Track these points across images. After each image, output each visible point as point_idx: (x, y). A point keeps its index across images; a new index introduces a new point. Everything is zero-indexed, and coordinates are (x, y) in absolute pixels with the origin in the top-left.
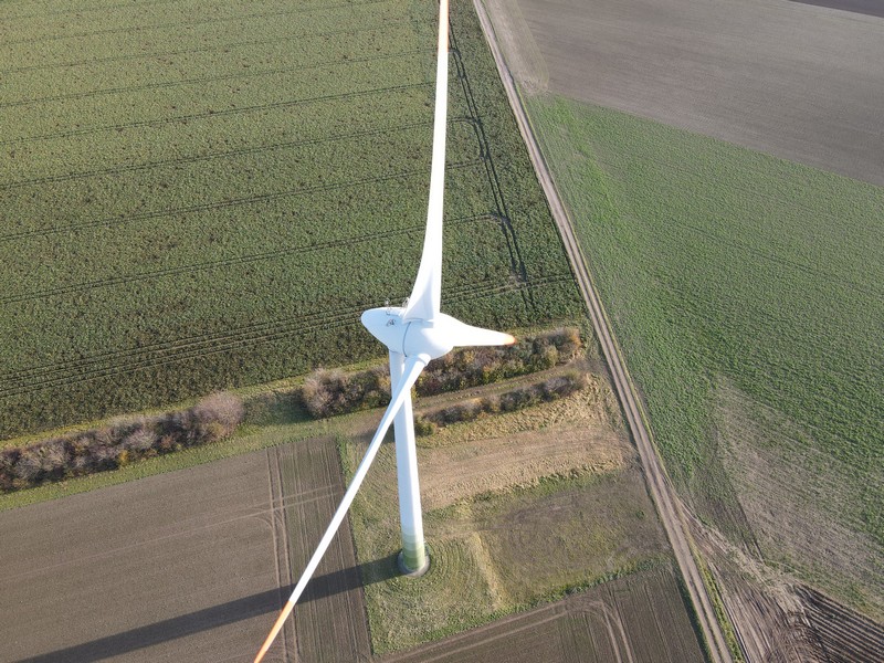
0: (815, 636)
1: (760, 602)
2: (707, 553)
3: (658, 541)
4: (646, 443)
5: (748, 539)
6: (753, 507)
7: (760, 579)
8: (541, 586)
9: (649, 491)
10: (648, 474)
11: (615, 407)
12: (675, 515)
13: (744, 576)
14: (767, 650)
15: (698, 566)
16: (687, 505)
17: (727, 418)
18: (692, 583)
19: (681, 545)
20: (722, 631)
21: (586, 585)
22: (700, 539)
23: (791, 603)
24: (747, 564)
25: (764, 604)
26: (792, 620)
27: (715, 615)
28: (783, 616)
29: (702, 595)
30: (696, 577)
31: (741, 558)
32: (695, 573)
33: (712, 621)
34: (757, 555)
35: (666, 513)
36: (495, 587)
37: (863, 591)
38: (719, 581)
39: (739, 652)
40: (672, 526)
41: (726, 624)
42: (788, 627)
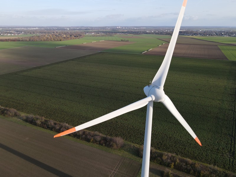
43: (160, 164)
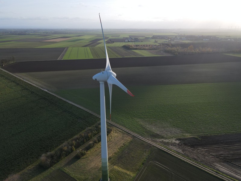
0: (185, 144)
1: (174, 144)
2: (159, 143)
3: (150, 146)
4: (133, 133)
5: (163, 137)
6: (158, 133)
7: (170, 141)
8: (137, 166)
9: (140, 139)
10: (138, 137)
11: (121, 130)
12: (149, 141)
13: (168, 143)
14: (182, 150)
15: (160, 145)
16: (149, 138)
17: (142, 123)
18: (162, 148)
19: (154, 144)
21: (145, 161)
22: (156, 142)
23: (177, 142)
24: (167, 141)
26: (180, 144)
27: (170, 150)
28: (178, 144)
29: (165, 149)
30: (161, 147)
31: (164, 140)
32: (160, 147)
33: (170, 151)
34: (166, 139)
35: (147, 141)
36: (128, 173)
37: (184, 135)
38: (165, 145)
39: (179, 153)
40: (150, 142)
41: (173, 151)
42: (180, 145)
43: (66, 156)
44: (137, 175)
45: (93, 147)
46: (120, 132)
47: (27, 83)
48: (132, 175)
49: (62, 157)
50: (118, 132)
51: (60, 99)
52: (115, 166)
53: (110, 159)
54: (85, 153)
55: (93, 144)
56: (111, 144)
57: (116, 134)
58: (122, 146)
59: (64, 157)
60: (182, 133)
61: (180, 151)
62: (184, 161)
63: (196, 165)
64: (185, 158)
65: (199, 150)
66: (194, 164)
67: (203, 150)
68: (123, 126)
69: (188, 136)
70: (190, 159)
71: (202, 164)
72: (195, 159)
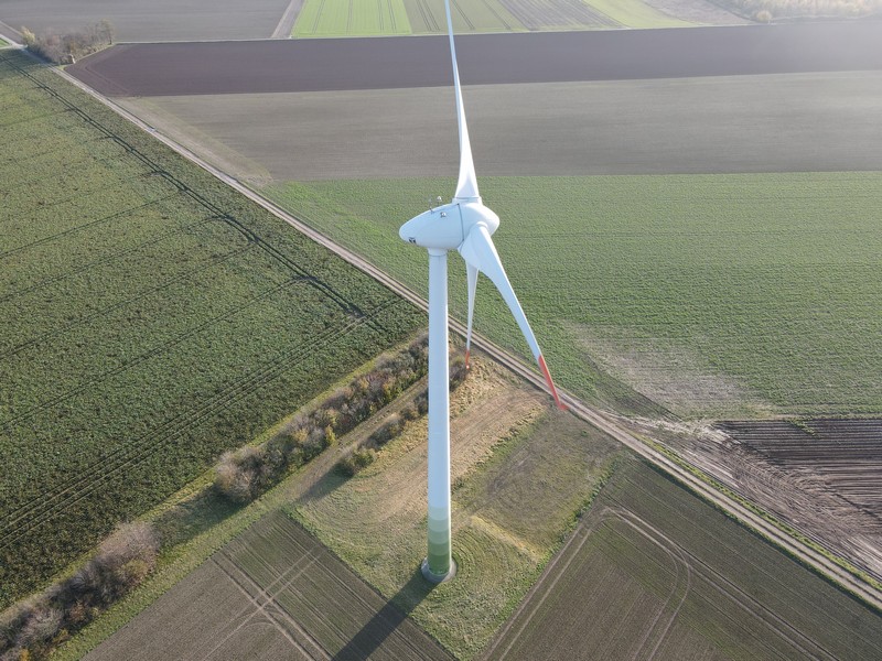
0: (749, 448)
1: (703, 446)
2: (646, 434)
3: (609, 445)
5: (663, 412)
6: (648, 391)
7: (690, 432)
8: (556, 524)
9: (577, 415)
10: (567, 404)
11: (506, 372)
12: (607, 422)
13: (680, 436)
14: (731, 473)
15: (649, 446)
16: (609, 411)
17: (586, 344)
18: (654, 458)
19: (626, 438)
20: (697, 477)
21: (587, 503)
22: (634, 428)
23: (719, 436)
24: (676, 428)
25: (705, 446)
26: (728, 445)
27: (685, 470)
28: (721, 447)
29: (667, 462)
30: (654, 453)
31: (669, 426)
32: (650, 451)
33: (687, 474)
34: (676, 418)
35: (601, 423)
36: (522, 546)
37: (749, 406)
38: (669, 447)
39: (718, 484)
40: (611, 428)
41: (696, 472)
42: (729, 451)
43: (306, 461)
44: (554, 556)
45: (399, 433)
46: (502, 376)
47: (164, 145)
48: (537, 556)
49: (293, 468)
50: (495, 376)
51: (284, 225)
52: (474, 517)
53: (461, 486)
54: (371, 457)
55: (402, 423)
56: (467, 425)
57: (487, 387)
58: (506, 439)
59: (298, 468)
60: (742, 396)
61: (725, 474)
62: (735, 520)
63: (782, 539)
64: (742, 505)
65: (799, 475)
66: (774, 534)
67: (819, 478)
68: (515, 353)
69: (765, 412)
70: (761, 514)
71: (802, 539)
72: (781, 515)
